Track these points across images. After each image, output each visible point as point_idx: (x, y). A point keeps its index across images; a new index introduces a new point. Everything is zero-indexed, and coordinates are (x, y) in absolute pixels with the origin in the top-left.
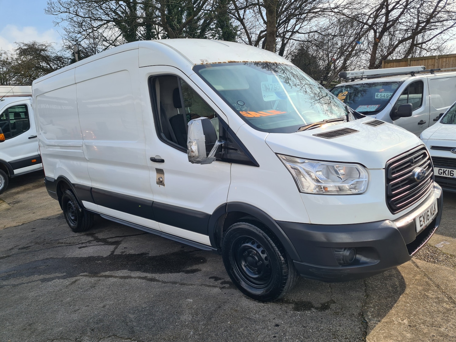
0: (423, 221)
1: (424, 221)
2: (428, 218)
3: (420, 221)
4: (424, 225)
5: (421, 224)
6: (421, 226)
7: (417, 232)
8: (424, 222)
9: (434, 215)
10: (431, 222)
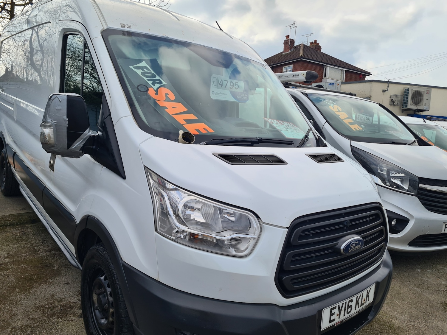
0: (337, 315)
1: (339, 315)
2: (349, 311)
3: (332, 315)
4: (337, 320)
5: (332, 319)
6: (331, 321)
7: (322, 330)
8: (338, 317)
9: (363, 306)
10: (352, 316)
